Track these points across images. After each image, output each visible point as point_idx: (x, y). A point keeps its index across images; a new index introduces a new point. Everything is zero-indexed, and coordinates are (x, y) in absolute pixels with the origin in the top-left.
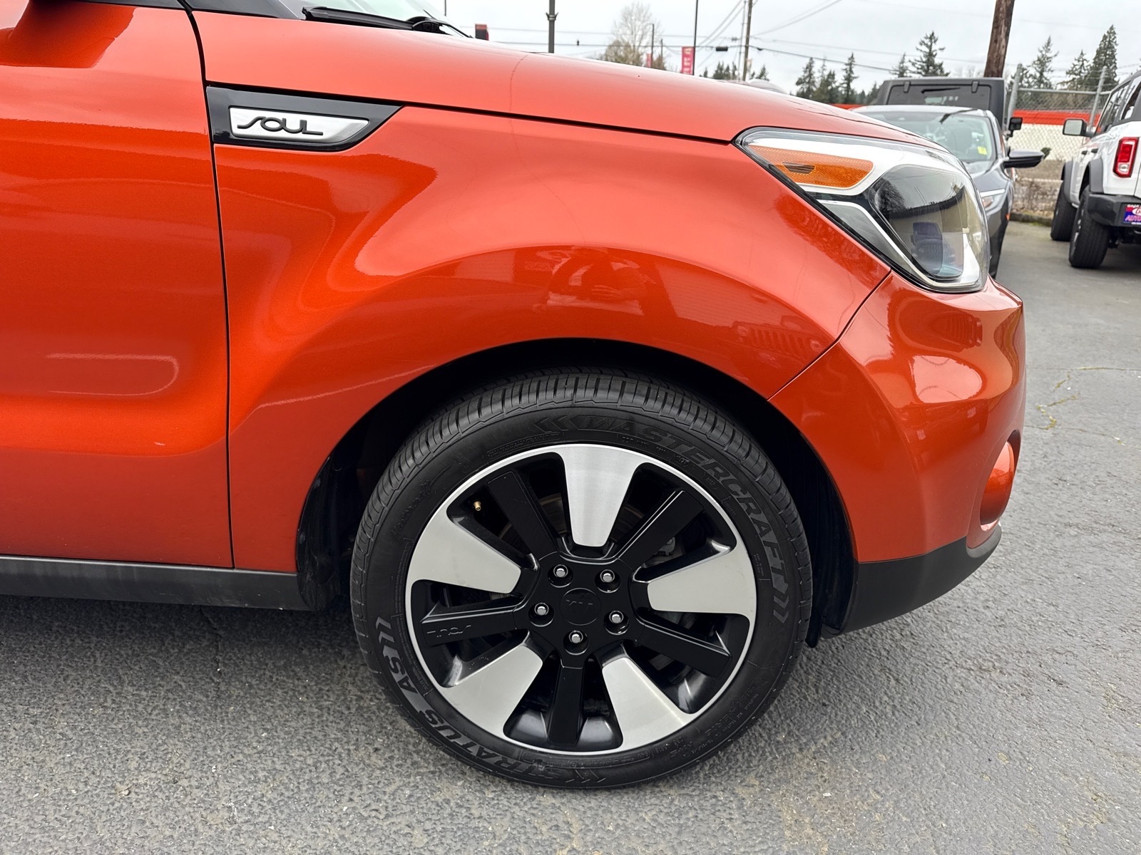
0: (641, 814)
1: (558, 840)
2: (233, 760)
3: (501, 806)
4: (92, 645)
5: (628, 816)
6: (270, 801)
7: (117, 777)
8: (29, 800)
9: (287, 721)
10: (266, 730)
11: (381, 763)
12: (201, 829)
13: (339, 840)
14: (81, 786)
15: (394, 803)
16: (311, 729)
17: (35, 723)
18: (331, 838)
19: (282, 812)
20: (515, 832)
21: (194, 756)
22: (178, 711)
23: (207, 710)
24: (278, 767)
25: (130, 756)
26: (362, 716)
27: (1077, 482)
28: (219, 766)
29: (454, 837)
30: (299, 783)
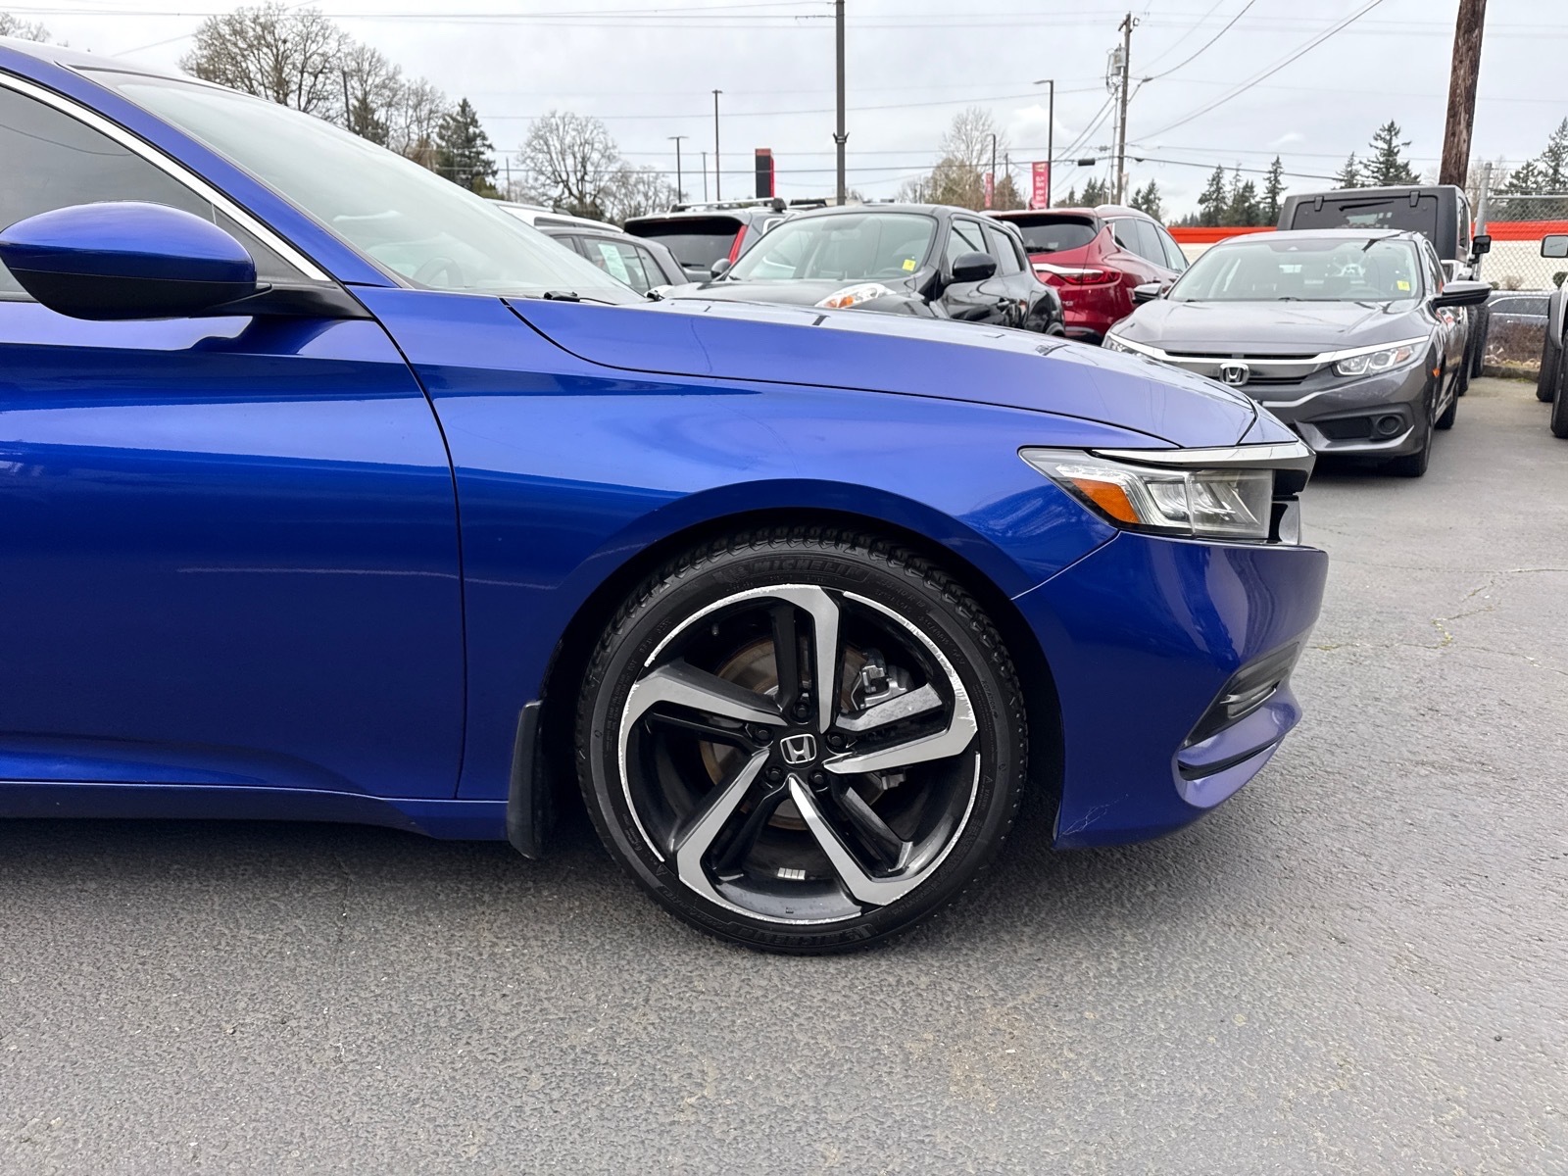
0: (787, 1065)
1: (688, 1088)
2: (347, 1003)
3: (631, 1053)
4: (211, 889)
5: (772, 1067)
6: (381, 1042)
7: (223, 1016)
8: (131, 1036)
9: (411, 966)
10: (388, 975)
11: (507, 1010)
12: (304, 1067)
13: (449, 1081)
14: (185, 1024)
15: (515, 1048)
16: (436, 974)
17: (143, 964)
18: (440, 1079)
19: (392, 1053)
20: (642, 1079)
21: (306, 998)
22: (295, 955)
23: (326, 954)
24: (394, 1010)
25: (239, 996)
26: (494, 962)
27: (1452, 712)
28: (332, 1008)
29: (574, 1082)
30: (414, 1026)
